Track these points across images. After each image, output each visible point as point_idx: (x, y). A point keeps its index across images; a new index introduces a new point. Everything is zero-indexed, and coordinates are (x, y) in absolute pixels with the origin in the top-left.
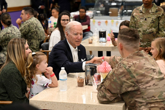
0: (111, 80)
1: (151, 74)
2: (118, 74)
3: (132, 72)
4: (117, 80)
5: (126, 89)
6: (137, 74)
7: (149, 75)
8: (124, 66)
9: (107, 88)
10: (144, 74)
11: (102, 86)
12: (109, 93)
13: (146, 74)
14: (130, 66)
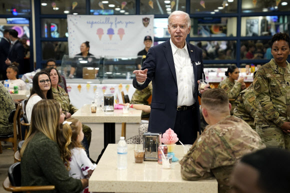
0: (201, 151)
1: (251, 144)
2: (210, 143)
3: (228, 141)
4: (209, 151)
5: (220, 162)
6: (233, 144)
7: (249, 145)
8: (217, 133)
9: (196, 161)
10: (242, 143)
11: (188, 158)
12: (198, 167)
13: (245, 143)
14: (224, 132)
